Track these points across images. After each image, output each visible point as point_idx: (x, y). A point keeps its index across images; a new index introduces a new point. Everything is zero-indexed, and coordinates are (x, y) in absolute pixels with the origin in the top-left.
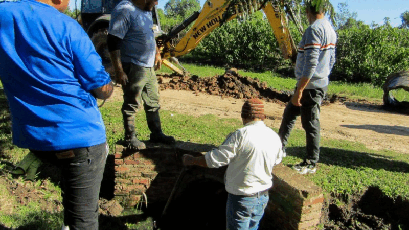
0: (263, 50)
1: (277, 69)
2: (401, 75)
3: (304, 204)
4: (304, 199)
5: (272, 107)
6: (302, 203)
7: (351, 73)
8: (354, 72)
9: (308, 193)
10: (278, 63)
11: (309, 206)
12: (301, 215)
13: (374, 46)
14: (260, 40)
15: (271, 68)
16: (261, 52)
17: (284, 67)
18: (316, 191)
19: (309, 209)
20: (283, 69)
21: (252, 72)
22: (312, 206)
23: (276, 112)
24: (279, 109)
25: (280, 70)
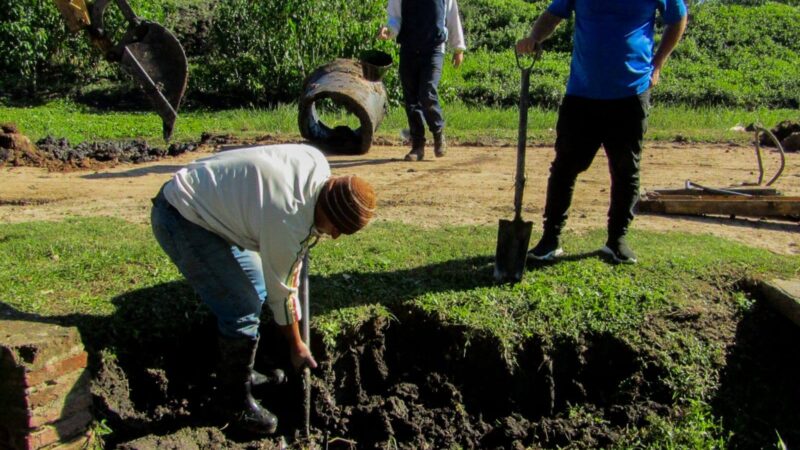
0: (28, 45)
1: (78, 93)
2: (328, 70)
3: (28, 382)
4: (28, 366)
5: (22, 177)
6: (24, 379)
7: (259, 86)
8: (266, 85)
9: (35, 350)
10: (80, 78)
11: (50, 383)
12: (27, 412)
13: (297, 21)
14: (15, 18)
15: (62, 93)
16: (23, 49)
17: (95, 87)
18: (60, 340)
19: (48, 391)
20: (94, 92)
21: (8, 106)
22: (59, 380)
23: (32, 188)
24: (41, 180)
25: (86, 94)
